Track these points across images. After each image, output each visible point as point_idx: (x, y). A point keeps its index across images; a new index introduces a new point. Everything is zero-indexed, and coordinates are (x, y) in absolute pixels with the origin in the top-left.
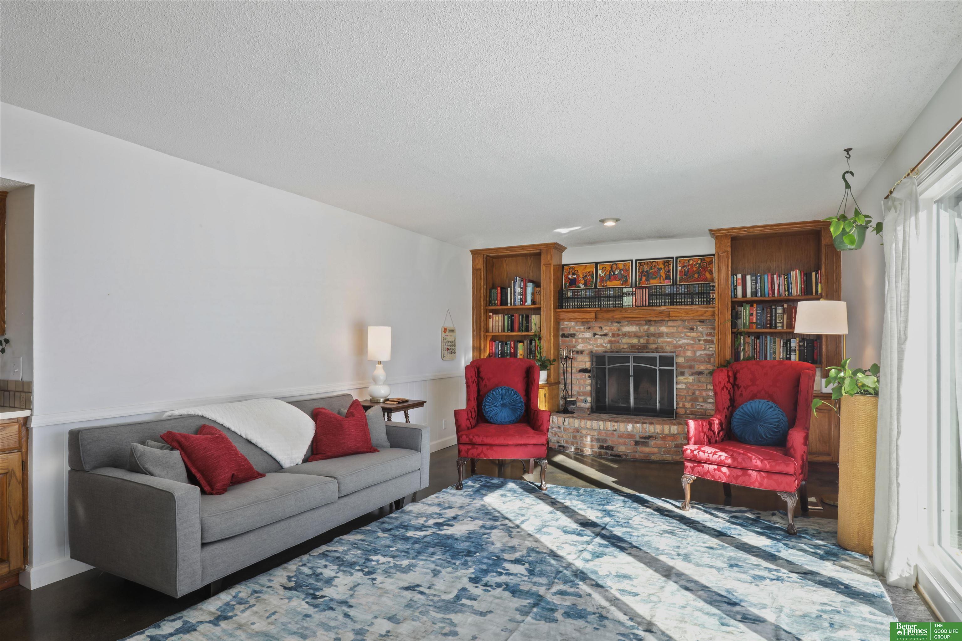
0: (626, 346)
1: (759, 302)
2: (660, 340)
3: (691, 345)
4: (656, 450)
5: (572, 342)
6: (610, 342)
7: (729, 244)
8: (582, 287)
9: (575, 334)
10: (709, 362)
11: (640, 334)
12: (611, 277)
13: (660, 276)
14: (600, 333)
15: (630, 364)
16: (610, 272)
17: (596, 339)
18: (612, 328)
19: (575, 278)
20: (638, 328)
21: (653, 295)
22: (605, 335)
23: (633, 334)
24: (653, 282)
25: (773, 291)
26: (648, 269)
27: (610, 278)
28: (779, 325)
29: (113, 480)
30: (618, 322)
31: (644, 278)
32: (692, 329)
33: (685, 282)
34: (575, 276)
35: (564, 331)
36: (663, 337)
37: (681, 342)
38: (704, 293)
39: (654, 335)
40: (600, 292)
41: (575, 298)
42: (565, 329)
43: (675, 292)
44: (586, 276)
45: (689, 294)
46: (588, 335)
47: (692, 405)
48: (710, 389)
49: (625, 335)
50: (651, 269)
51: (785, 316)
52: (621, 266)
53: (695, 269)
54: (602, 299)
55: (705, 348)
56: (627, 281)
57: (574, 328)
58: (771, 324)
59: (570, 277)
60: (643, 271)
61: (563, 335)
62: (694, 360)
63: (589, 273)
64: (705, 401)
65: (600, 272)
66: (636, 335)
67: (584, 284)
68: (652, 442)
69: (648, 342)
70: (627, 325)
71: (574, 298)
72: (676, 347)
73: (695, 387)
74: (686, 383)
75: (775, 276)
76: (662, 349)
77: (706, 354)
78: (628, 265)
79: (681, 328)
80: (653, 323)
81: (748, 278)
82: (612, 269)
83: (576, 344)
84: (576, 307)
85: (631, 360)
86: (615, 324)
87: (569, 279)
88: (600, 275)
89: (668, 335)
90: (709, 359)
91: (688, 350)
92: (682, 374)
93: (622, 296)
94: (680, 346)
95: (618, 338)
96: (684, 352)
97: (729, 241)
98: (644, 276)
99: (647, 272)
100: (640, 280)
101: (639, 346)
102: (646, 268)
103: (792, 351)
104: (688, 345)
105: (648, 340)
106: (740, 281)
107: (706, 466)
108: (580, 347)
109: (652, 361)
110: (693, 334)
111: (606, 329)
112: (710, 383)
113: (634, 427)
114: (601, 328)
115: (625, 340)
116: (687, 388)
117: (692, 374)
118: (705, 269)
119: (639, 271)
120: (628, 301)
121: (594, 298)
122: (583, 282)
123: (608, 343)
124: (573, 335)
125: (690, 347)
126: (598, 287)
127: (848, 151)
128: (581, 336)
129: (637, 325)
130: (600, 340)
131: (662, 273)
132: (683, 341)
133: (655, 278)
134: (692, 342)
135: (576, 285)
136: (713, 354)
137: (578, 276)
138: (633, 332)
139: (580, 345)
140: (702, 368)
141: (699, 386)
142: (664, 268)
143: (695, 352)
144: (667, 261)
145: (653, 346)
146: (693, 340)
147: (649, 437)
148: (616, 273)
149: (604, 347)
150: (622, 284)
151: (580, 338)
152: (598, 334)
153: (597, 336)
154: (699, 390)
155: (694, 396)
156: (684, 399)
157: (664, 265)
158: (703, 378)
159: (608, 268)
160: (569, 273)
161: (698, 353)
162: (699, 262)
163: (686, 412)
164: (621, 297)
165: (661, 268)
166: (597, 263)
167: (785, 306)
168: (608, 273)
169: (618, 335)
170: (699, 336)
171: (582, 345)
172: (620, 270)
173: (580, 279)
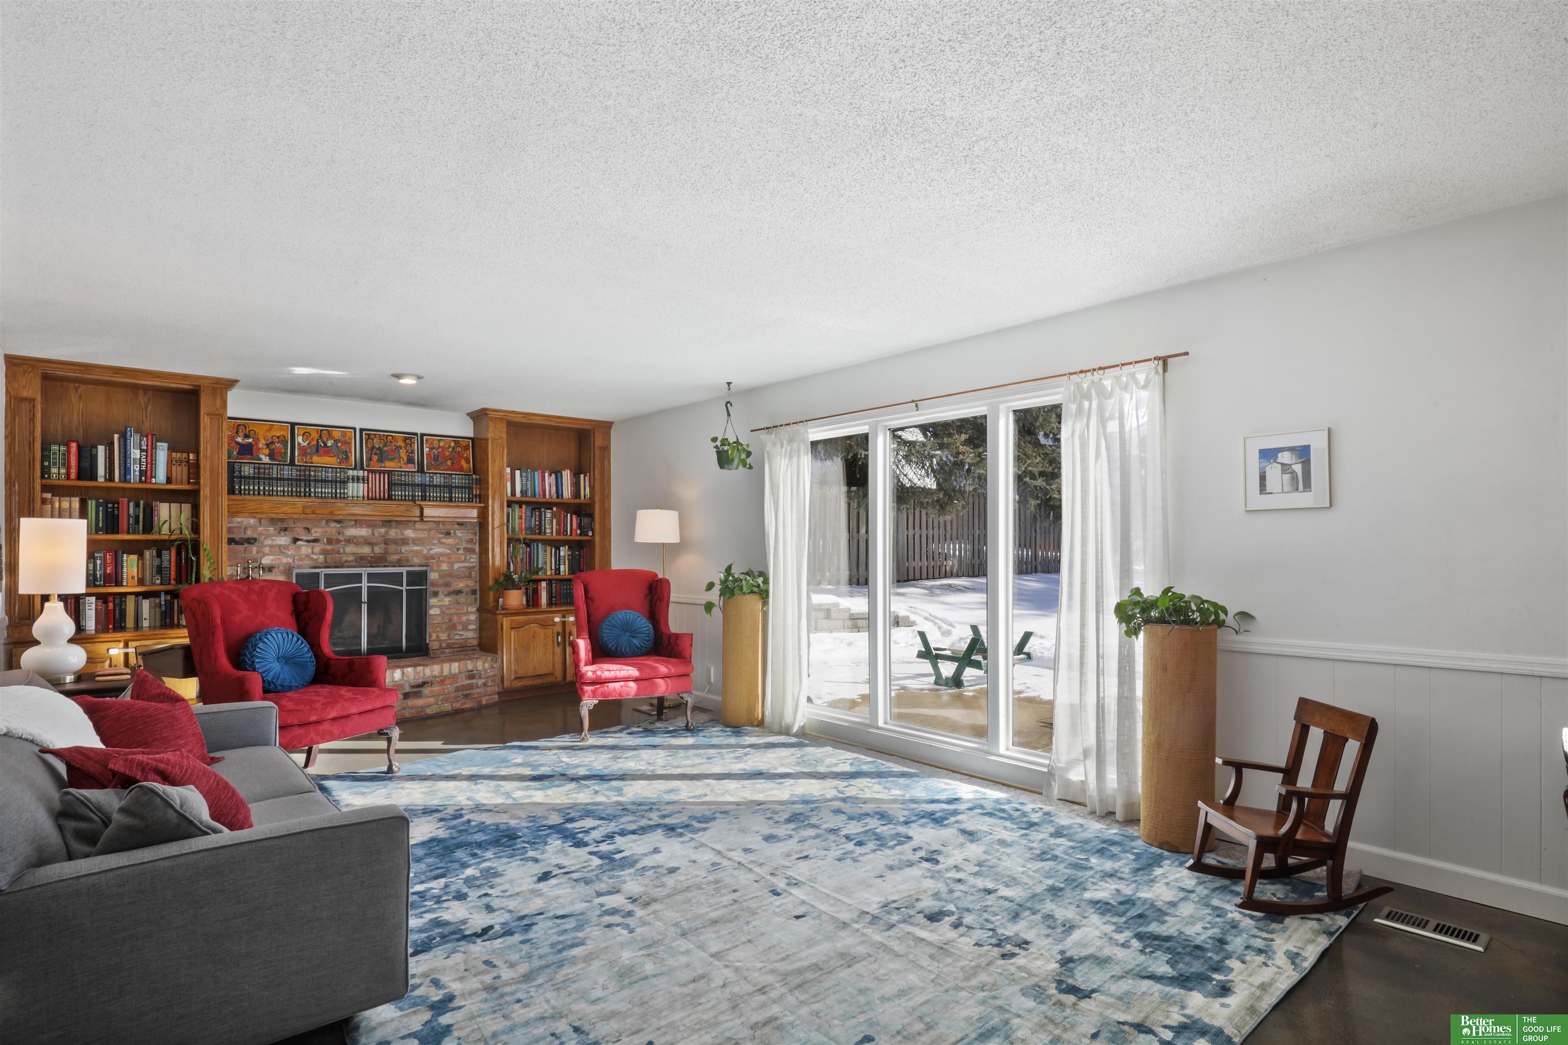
0: (351, 558)
1: (528, 503)
2: (404, 549)
3: (447, 555)
4: (432, 700)
5: (251, 552)
6: (324, 552)
7: (505, 430)
8: (266, 460)
9: (255, 540)
10: (470, 577)
11: (375, 540)
12: (320, 450)
13: (400, 458)
14: (305, 538)
15: (363, 585)
16: (318, 442)
17: (299, 547)
18: (328, 530)
19: (250, 444)
20: (370, 530)
21: (395, 484)
22: (316, 541)
23: (362, 540)
24: (389, 465)
25: (544, 491)
26: (381, 446)
27: (317, 451)
28: (548, 531)
29: (167, 863)
30: (339, 522)
31: (375, 458)
32: (448, 534)
33: (435, 469)
34: (251, 440)
35: (233, 533)
36: (408, 544)
37: (433, 552)
38: (465, 488)
39: (395, 541)
40: (307, 473)
41: (259, 478)
42: (236, 530)
43: (427, 483)
44: (272, 443)
45: (447, 487)
46: (283, 540)
47: (449, 636)
48: (471, 613)
49: (349, 541)
50: (385, 445)
51: (554, 521)
52: (337, 434)
53: (447, 454)
54: (312, 484)
55: (465, 559)
56: (347, 458)
57: (254, 528)
58: (540, 530)
59: (239, 440)
60: (373, 447)
61: (231, 541)
62: (450, 575)
63: (278, 437)
64: (465, 628)
65: (299, 439)
66: (368, 542)
67: (269, 455)
68: (426, 691)
69: (386, 552)
70: (352, 526)
71: (256, 478)
72: (426, 558)
73: (453, 611)
74: (440, 607)
75: (546, 474)
76: (407, 561)
77: (466, 567)
78: (348, 435)
79: (433, 532)
80: (394, 524)
81: (518, 473)
82: (321, 437)
83: (258, 556)
84: (262, 493)
85: (365, 579)
86: (333, 525)
87: (238, 443)
88: (299, 444)
89: (415, 541)
90: (470, 574)
91: (443, 562)
92: (436, 594)
93: (347, 482)
94: (433, 557)
95: (337, 546)
96: (438, 565)
97: (505, 425)
98: (376, 454)
99: (379, 449)
100: (370, 459)
101: (372, 557)
102: (377, 443)
103: (562, 561)
104: (442, 555)
105: (386, 549)
106: (509, 476)
107: (611, 685)
108: (266, 561)
109: (396, 578)
110: (450, 541)
111: (315, 532)
112: (471, 604)
113: (403, 673)
114: (308, 529)
115: (350, 549)
116: (443, 612)
117: (448, 594)
118: (459, 455)
119: (367, 447)
120: (355, 490)
121: (297, 480)
122: (267, 451)
123: (321, 554)
124: (251, 541)
125: (445, 559)
126: (296, 463)
127: (729, 384)
128: (269, 542)
129: (368, 526)
130: (305, 550)
131: (403, 453)
132: (437, 550)
133: (392, 460)
134: (448, 551)
135: (252, 454)
136: (474, 567)
137: (257, 441)
138: (362, 537)
139: (266, 557)
140: (461, 585)
141: (458, 609)
142: (405, 447)
143: (451, 564)
144: (409, 437)
145: (395, 557)
146: (450, 549)
147: (423, 684)
148: (329, 444)
149: (313, 559)
150: (340, 463)
151: (267, 545)
152: (301, 540)
153: (299, 543)
154: (457, 614)
155: (451, 623)
156: (438, 629)
157: (405, 442)
158: (462, 599)
159: (315, 435)
160: (237, 433)
161: (456, 566)
162: (453, 444)
163: (441, 645)
164: (344, 482)
165: (401, 447)
166: (293, 425)
167: (555, 509)
168: (314, 443)
169: (338, 541)
170: (457, 544)
171: (271, 557)
172: (336, 441)
173: (261, 446)
